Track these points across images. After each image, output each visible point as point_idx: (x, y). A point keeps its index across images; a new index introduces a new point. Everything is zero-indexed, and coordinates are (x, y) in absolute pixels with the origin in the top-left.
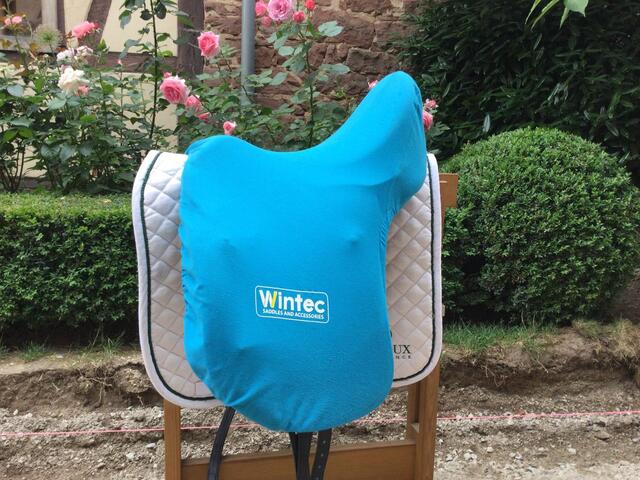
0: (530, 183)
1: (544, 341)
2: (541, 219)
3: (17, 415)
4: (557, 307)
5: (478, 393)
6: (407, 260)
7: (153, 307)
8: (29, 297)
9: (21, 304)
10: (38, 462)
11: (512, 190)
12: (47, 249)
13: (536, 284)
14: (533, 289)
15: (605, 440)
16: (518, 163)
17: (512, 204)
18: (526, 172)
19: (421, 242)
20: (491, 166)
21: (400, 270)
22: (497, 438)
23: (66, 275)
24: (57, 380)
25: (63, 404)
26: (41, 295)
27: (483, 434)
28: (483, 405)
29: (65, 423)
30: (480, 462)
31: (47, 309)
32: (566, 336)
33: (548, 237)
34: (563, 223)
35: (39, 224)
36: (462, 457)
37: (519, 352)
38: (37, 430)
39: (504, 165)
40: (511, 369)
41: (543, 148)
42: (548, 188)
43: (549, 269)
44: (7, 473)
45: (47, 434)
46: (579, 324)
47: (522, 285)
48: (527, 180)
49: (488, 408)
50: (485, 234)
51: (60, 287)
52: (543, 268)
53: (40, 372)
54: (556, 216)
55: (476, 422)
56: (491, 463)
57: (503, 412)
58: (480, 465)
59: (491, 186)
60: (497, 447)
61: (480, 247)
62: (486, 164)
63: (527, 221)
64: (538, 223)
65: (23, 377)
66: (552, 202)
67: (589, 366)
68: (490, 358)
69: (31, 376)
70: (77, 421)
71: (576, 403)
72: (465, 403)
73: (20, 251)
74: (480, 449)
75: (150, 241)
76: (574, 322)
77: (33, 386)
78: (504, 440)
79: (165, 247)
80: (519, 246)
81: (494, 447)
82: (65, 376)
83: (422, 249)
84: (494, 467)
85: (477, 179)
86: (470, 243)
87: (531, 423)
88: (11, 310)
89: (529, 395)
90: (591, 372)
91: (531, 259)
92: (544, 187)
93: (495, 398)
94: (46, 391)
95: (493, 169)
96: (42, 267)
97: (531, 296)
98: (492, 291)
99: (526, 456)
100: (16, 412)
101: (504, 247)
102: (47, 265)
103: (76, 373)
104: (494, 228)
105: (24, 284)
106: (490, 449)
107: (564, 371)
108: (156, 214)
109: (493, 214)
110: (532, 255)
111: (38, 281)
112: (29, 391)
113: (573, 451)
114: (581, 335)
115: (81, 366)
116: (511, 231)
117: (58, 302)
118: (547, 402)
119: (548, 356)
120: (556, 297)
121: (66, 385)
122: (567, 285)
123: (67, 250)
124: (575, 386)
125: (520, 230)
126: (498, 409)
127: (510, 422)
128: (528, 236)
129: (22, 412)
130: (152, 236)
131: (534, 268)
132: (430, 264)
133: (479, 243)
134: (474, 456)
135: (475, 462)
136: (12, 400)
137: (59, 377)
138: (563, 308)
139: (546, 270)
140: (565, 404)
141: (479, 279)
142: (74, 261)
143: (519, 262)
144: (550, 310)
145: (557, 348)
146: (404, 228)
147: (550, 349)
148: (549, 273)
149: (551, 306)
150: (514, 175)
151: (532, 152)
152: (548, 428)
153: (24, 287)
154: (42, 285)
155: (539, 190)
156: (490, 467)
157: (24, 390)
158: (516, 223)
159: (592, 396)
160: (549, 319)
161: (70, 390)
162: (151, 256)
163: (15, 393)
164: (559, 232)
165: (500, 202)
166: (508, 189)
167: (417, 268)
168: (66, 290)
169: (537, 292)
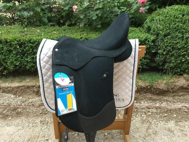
0: (177, 29)
1: (173, 81)
2: (178, 43)
3: (18, 97)
4: (179, 70)
5: (149, 95)
6: (125, 76)
7: (45, 89)
8: (17, 64)
9: (16, 66)
10: (24, 111)
11: (170, 31)
12: (21, 50)
13: (173, 63)
14: (172, 65)
15: (186, 112)
16: (174, 21)
17: (169, 37)
18: (175, 25)
19: (130, 70)
20: (164, 22)
21: (122, 78)
22: (153, 110)
23: (27, 58)
24: (28, 88)
25: (30, 94)
26: (21, 63)
27: (149, 108)
28: (150, 99)
29: (31, 100)
30: (146, 118)
31: (23, 67)
32: (180, 79)
33: (179, 49)
34: (186, 44)
35: (18, 42)
36: (141, 116)
37: (164, 84)
38: (23, 102)
39: (168, 22)
40: (161, 89)
41: (183, 15)
42: (182, 32)
43: (178, 59)
44: (16, 114)
45: (26, 103)
46: (185, 75)
47: (169, 62)
48: (175, 28)
49: (152, 100)
50: (159, 45)
51: (26, 61)
52: (176, 58)
53: (23, 86)
54: (184, 42)
55: (147, 105)
56: (150, 119)
57: (156, 101)
58: (146, 119)
59: (163, 29)
60: (152, 113)
61: (157, 49)
62: (163, 20)
63: (173, 43)
64: (177, 44)
65: (18, 87)
66: (183, 37)
67: (186, 88)
68: (155, 86)
69: (20, 87)
70: (34, 100)
71: (180, 99)
72: (145, 98)
73: (13, 50)
74: (147, 113)
75: (42, 71)
76: (184, 74)
77: (21, 89)
78: (155, 111)
79: (47, 73)
80: (169, 51)
81: (151, 113)
82: (30, 87)
83: (130, 72)
84: (150, 120)
85: (159, 26)
86: (153, 48)
87: (164, 106)
88: (13, 67)
89: (165, 96)
90: (186, 90)
91: (173, 55)
92: (181, 31)
93: (155, 97)
94: (25, 91)
95: (165, 23)
96: (20, 55)
97: (171, 66)
98: (159, 63)
99: (161, 117)
100: (18, 96)
101: (164, 51)
102: (21, 55)
103: (33, 87)
104: (162, 44)
105: (16, 60)
106: (150, 114)
107: (177, 90)
108: (44, 63)
109: (162, 39)
110: (173, 54)
111: (19, 59)
112: (20, 91)
113: (175, 116)
114: (185, 79)
115: (34, 84)
116: (167, 46)
117: (26, 65)
118: (171, 99)
119: (173, 86)
120: (179, 67)
121: (30, 89)
122: (183, 64)
123: (27, 50)
124: (180, 94)
125: (170, 46)
126: (155, 100)
127: (158, 105)
128: (173, 48)
129: (19, 96)
130: (43, 70)
131: (173, 58)
132: (132, 77)
133: (156, 48)
134: (145, 116)
135: (145, 118)
136: (16, 93)
137: (28, 87)
138: (181, 70)
139: (177, 59)
140: (176, 99)
141: (155, 59)
142: (29, 53)
143: (169, 56)
144: (177, 71)
145: (176, 83)
146: (124, 66)
147: (174, 84)
148: (178, 60)
149: (177, 69)
150: (171, 26)
151: (179, 17)
152: (169, 108)
153: (16, 61)
154: (21, 60)
155: (179, 32)
156: (149, 120)
157: (19, 90)
158: (169, 44)
159: (185, 97)
160: (176, 73)
161: (32, 91)
162: (43, 75)
163: (17, 91)
164: (183, 48)
165: (165, 36)
166: (168, 31)
167: (128, 78)
168: (28, 62)
169: (173, 66)
